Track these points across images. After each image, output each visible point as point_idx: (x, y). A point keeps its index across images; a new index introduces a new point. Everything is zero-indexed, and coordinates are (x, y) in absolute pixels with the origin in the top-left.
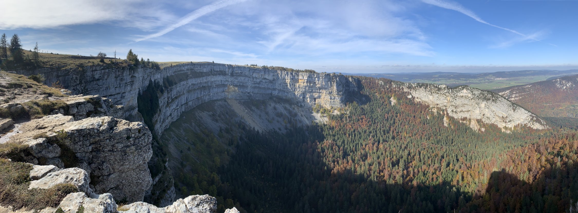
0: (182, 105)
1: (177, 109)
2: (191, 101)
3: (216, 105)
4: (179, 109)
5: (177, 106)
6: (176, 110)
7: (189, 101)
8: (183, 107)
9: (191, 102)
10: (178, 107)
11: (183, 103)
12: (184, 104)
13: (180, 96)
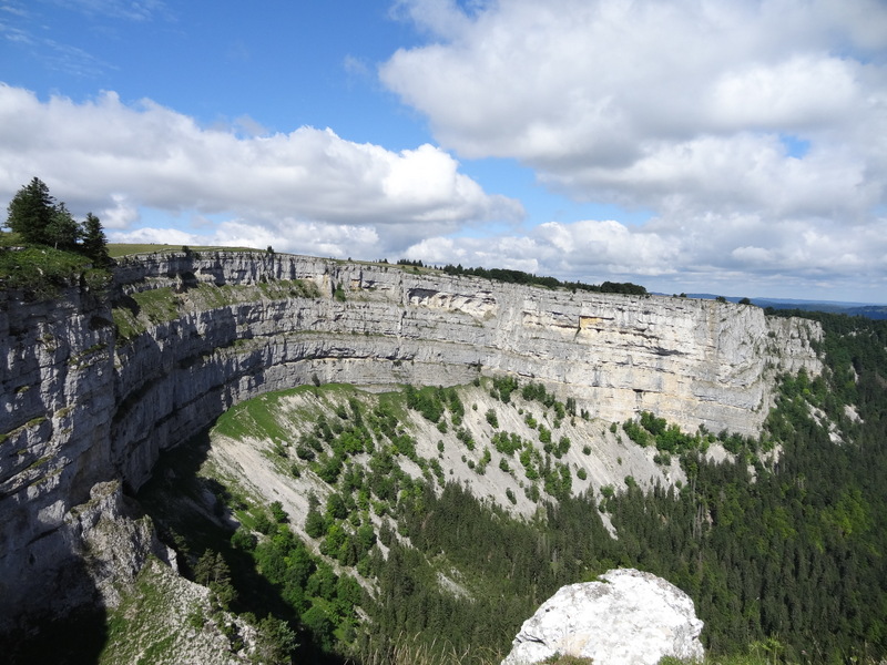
0: (158, 424)
1: (139, 443)
2: (191, 402)
3: (285, 408)
4: (149, 442)
5: (141, 429)
6: (138, 449)
7: (185, 405)
8: (164, 430)
9: (193, 405)
10: (145, 435)
11: (163, 414)
12: (168, 417)
13: (149, 385)
